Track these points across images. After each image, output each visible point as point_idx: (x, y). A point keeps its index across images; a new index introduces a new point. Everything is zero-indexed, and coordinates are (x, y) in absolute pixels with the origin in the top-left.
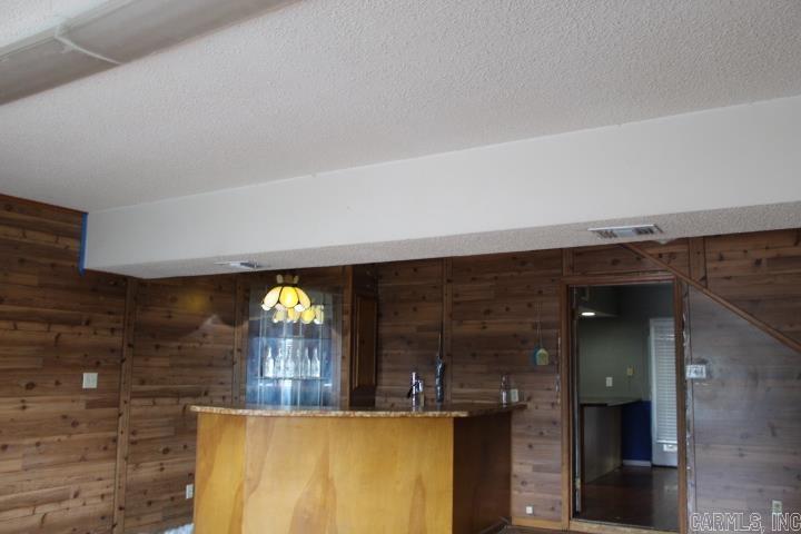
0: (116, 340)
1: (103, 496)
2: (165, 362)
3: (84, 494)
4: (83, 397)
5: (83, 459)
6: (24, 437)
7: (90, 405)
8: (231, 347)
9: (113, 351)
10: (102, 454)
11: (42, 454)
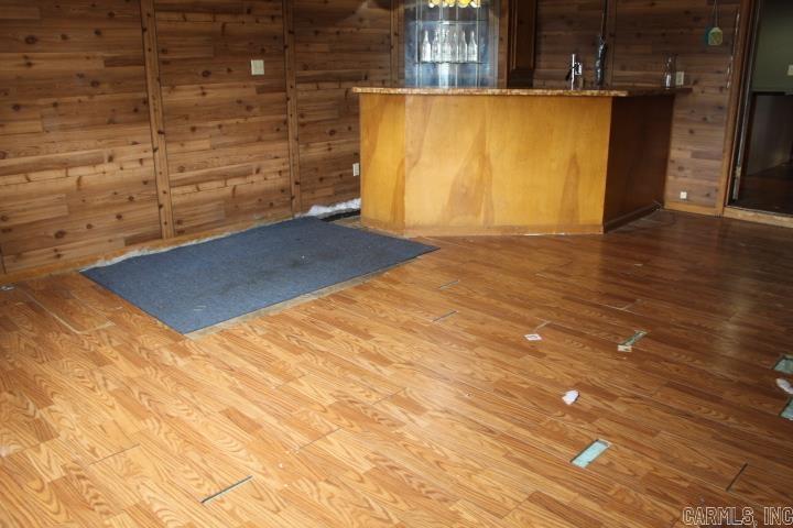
0: (277, 27)
1: (280, 172)
2: (325, 48)
3: (264, 171)
4: (252, 83)
5: (260, 140)
6: (207, 120)
7: (260, 90)
8: (388, 31)
9: (275, 38)
10: (275, 135)
11: (225, 135)
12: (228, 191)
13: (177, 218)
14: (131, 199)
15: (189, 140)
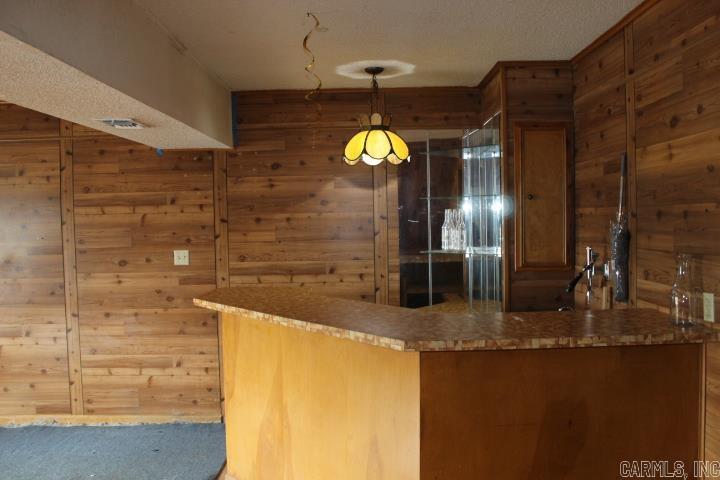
0: (207, 216)
1: (207, 370)
2: (270, 236)
3: (186, 365)
4: (176, 273)
5: (182, 332)
6: (122, 307)
7: (184, 281)
9: (204, 227)
10: (203, 329)
11: (141, 323)
12: (143, 380)
13: (86, 398)
14: (44, 371)
15: (102, 325)
